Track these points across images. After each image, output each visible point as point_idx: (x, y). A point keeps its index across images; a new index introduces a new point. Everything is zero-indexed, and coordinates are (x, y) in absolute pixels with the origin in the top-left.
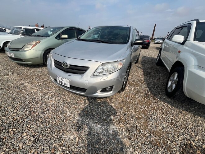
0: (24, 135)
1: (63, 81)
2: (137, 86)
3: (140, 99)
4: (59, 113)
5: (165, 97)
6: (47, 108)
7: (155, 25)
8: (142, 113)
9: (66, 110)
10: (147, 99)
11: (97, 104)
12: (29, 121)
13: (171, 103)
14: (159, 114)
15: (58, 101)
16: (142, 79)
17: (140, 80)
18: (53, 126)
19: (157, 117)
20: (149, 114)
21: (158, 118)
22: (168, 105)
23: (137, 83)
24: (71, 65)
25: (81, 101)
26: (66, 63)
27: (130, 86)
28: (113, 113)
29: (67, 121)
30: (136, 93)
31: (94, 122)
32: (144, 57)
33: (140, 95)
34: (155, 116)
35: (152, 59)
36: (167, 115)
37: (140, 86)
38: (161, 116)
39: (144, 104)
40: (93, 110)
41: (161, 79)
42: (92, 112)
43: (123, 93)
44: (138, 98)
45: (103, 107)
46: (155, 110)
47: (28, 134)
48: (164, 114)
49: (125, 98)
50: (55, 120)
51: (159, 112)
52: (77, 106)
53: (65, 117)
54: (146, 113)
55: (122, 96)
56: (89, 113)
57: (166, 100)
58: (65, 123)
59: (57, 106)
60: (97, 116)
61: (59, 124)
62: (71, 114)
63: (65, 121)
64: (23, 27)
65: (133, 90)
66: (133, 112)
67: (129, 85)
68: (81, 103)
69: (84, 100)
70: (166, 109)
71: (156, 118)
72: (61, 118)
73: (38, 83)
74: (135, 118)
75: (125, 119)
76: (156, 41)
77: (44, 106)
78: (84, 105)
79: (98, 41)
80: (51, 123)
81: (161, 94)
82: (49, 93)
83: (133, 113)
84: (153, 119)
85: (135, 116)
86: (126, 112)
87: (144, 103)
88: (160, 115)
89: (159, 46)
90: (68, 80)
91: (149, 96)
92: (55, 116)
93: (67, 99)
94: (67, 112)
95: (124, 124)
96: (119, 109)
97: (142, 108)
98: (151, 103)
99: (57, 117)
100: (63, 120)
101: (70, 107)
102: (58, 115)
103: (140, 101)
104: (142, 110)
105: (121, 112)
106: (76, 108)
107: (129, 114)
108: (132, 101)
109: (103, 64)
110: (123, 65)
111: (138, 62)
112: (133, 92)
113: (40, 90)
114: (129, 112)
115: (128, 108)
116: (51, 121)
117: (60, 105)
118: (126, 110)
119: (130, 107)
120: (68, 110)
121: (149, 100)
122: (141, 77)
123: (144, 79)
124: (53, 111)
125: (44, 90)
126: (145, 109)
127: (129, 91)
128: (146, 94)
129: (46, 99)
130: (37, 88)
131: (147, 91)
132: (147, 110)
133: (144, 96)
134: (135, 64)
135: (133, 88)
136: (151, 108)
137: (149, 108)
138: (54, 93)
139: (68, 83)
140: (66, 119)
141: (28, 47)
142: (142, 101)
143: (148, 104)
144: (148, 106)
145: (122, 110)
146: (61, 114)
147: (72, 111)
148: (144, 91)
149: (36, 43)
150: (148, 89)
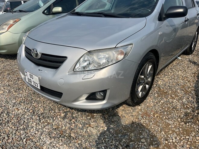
1: (31, 79)
2: (173, 98)
3: (170, 122)
4: (22, 127)
6: (7, 119)
8: (163, 148)
9: (32, 125)
10: (186, 124)
11: (83, 121)
15: (26, 111)
16: (191, 85)
17: (183, 87)
18: (8, 144)
23: (176, 91)
24: (43, 54)
25: (59, 114)
26: (36, 51)
27: (159, 96)
28: (107, 140)
29: (28, 142)
30: (167, 111)
33: (175, 114)
37: (181, 99)
39: (176, 132)
40: (73, 131)
42: (71, 133)
43: (139, 108)
44: (167, 121)
45: (93, 128)
49: (140, 117)
50: (13, 136)
52: (51, 121)
53: (27, 135)
54: (173, 148)
55: (134, 114)
56: (64, 134)
58: (25, 143)
59: (22, 117)
60: (76, 141)
61: (17, 143)
62: (37, 132)
63: (25, 140)
65: (162, 104)
67: (156, 95)
68: (58, 117)
69: (65, 112)
72: (22, 136)
73: (8, 81)
77: (5, 115)
78: (62, 120)
79: (99, 15)
80: (6, 140)
82: (17, 97)
83: (145, 145)
86: (131, 141)
87: (177, 130)
90: (37, 78)
91: (192, 118)
92: (14, 132)
93: (40, 108)
94: (32, 127)
96: (120, 135)
97: (167, 140)
98: (192, 132)
99: (17, 133)
100: (23, 138)
101: (40, 122)
102: (19, 131)
103: (169, 126)
104: (166, 143)
105: (122, 140)
106: (48, 124)
107: (136, 146)
108: (151, 123)
109: (89, 52)
110: (125, 54)
111: (194, 51)
112: (160, 109)
113: (8, 92)
114: (137, 144)
115: (139, 135)
116: (6, 138)
117: (26, 117)
118: (133, 139)
119: (143, 134)
120: (36, 125)
121: (188, 126)
122: (189, 81)
123: (195, 86)
124: (14, 124)
125: (13, 92)
126: (174, 141)
127: (152, 105)
128: (186, 114)
129: (10, 106)
130: (4, 89)
131: (191, 108)
132: (176, 144)
133: (182, 118)
134: (186, 57)
135: (162, 101)
136: (186, 142)
137: (182, 141)
138: (24, 98)
139: (38, 83)
140: (28, 138)
141: (3, 29)
142: (173, 127)
143: (185, 133)
144: (183, 137)
145: (126, 137)
146: (23, 130)
147: (41, 127)
148: (185, 109)
149: (14, 22)
150: (196, 106)
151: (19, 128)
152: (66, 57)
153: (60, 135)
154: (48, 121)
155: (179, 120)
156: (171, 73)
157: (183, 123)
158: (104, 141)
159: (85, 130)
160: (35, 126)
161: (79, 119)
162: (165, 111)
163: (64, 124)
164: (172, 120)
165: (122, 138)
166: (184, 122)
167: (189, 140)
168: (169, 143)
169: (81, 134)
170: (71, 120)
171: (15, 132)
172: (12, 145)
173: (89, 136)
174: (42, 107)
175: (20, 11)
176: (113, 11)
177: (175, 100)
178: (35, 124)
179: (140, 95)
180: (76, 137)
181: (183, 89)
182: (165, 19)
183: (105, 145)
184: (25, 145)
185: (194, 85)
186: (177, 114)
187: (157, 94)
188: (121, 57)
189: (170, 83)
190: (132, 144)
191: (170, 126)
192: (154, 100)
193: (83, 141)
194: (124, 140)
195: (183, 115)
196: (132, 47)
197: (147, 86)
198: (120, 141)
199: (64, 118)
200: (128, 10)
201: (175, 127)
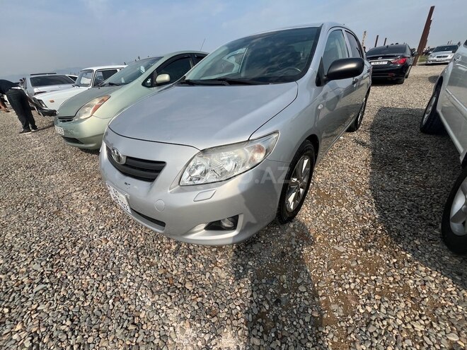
0: (16, 330)
2: (340, 205)
3: (342, 249)
4: (109, 275)
5: (437, 247)
6: (88, 260)
7: (432, 8)
8: (336, 302)
9: (126, 269)
10: (366, 250)
11: (206, 257)
12: (41, 292)
13: (460, 275)
14: (401, 315)
15: (118, 242)
16: (364, 180)
17: (353, 184)
18: (83, 312)
19: (390, 329)
20: (362, 311)
21: (395, 332)
22: (443, 282)
23: (343, 193)
25: (169, 246)
27: (318, 202)
28: (244, 291)
29: (116, 304)
30: (334, 228)
31: (182, 316)
32: (383, 110)
33: (346, 234)
34: (385, 323)
35: (409, 114)
36: (435, 325)
37: (352, 205)
38: (409, 327)
39: (353, 268)
41: (431, 181)
42: (185, 283)
43: (291, 225)
44: (336, 247)
45: (221, 268)
46: (390, 297)
47: (24, 329)
48: (421, 316)
49: (293, 242)
50: (94, 294)
51: (403, 305)
52: (156, 260)
53: (116, 290)
54: (353, 303)
55: (284, 237)
56: (176, 284)
57: (441, 261)
58: (111, 307)
59: (112, 255)
60: (193, 297)
61: (98, 308)
62: (131, 284)
63: (111, 301)
64: (95, 69)
65: (325, 216)
66: (306, 294)
67: (315, 201)
68: (167, 251)
70: (435, 297)
71: (386, 333)
72: (107, 293)
73: (98, 191)
74: (307, 319)
75: (276, 319)
76: (434, 57)
77: (85, 252)
78: (172, 257)
79: (220, 82)
80: (80, 303)
81: (423, 237)
82: (108, 217)
83: (306, 299)
84: (371, 334)
85: (310, 311)
86: (283, 291)
87: (354, 264)
88: (403, 320)
89: (437, 71)
90: (124, 197)
91: (375, 240)
93: (139, 236)
94: (126, 274)
95: (265, 336)
96: (264, 281)
97: (340, 286)
98: (378, 266)
99: (101, 285)
100: (109, 297)
101: (138, 262)
102: (104, 282)
103: (340, 256)
104: (339, 292)
105: (268, 289)
106: (152, 265)
107: (292, 301)
108: (312, 253)
109: (203, 151)
110: (267, 150)
111: (359, 126)
112: (323, 225)
113: (95, 209)
114: (293, 295)
115: (294, 279)
116: (82, 299)
117: (117, 254)
118: (285, 286)
119: (302, 276)
120: (131, 269)
121: (371, 254)
122: (359, 174)
123: (370, 182)
124: (98, 268)
125: (103, 209)
126: (352, 287)
127: (310, 219)
128: (364, 232)
129: (96, 235)
130: (91, 204)
131: (370, 221)
132: (356, 292)
133: (358, 241)
134: (350, 135)
135: (325, 212)
136: (373, 287)
137: (366, 287)
138: (117, 220)
139: (127, 204)
140: (118, 296)
141: (86, 113)
142: (347, 257)
143: (368, 269)
144: (365, 278)
145: (274, 283)
146: (110, 280)
147: (138, 273)
148: (361, 222)
149: (100, 102)
150: (377, 217)
151: (104, 277)
152: (164, 163)
153: (169, 285)
154: (151, 260)
155: (355, 243)
156: (332, 162)
157: (361, 249)
158: (238, 295)
159: (208, 275)
160: (130, 271)
161: (199, 253)
162: (331, 228)
163: (176, 264)
164: (343, 245)
165: (268, 286)
166: (363, 248)
167: (378, 284)
168: (345, 292)
169: (201, 282)
170: (186, 257)
171: (97, 285)
172: (90, 312)
173: (216, 285)
174: (143, 234)
175: (111, 84)
176: (243, 75)
177: (344, 209)
178: (130, 267)
179: (292, 207)
180: (194, 289)
181: (353, 188)
182: (326, 82)
183: (241, 301)
184: (112, 310)
185: (368, 181)
186: (349, 233)
187: (316, 199)
188: (259, 157)
189: (332, 179)
190: (285, 297)
191: (342, 257)
192: (312, 210)
193: (206, 296)
194: (271, 290)
195: (359, 235)
196: (277, 138)
197: (301, 190)
198: (265, 292)
199: (175, 253)
200: (264, 73)
201: (350, 257)
